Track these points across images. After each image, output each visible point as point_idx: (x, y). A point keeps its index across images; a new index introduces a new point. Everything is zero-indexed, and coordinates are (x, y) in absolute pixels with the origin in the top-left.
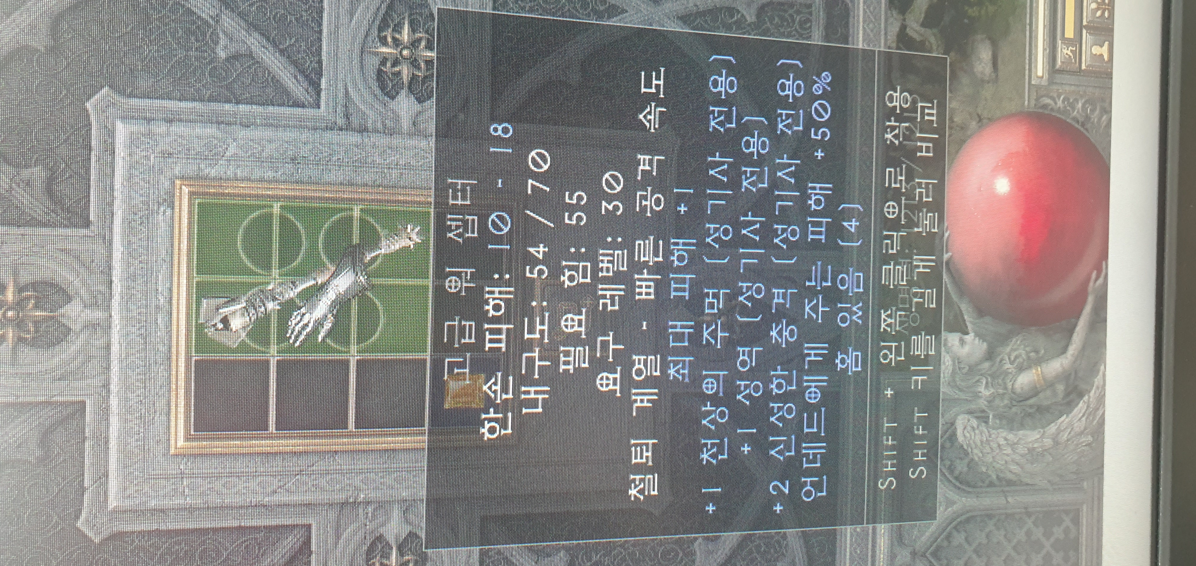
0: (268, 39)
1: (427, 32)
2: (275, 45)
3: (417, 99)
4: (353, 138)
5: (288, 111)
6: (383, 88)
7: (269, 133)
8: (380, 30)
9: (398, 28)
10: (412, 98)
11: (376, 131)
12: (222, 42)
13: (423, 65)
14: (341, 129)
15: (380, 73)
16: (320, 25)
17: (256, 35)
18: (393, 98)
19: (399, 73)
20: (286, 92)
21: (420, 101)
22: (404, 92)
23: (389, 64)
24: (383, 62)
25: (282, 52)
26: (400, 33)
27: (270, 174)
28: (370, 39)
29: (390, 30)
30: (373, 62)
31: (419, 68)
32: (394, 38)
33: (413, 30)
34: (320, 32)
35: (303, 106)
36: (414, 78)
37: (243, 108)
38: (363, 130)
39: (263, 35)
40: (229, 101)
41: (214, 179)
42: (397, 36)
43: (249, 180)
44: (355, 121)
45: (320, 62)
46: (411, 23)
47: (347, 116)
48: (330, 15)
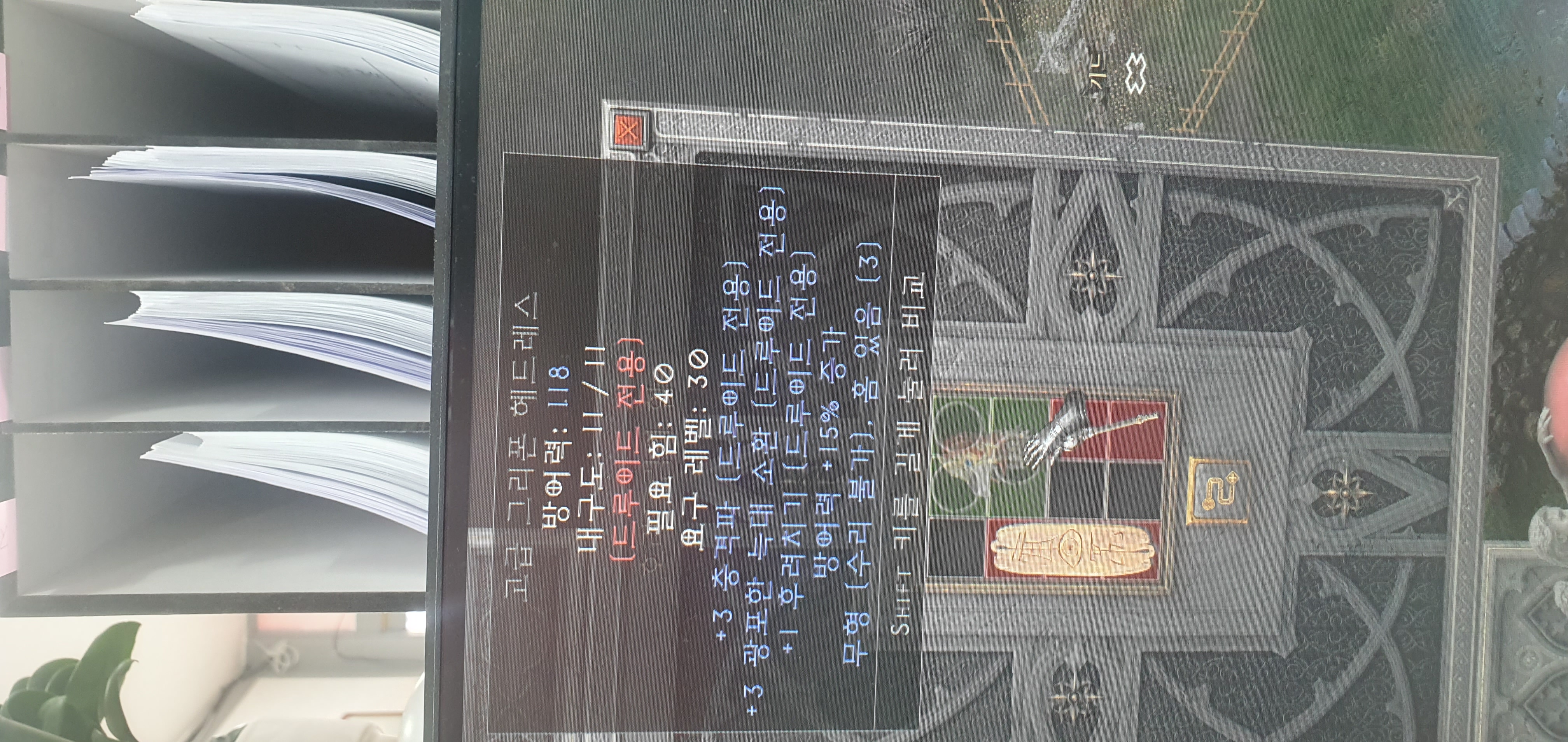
0: (988, 270)
1: (1109, 258)
2: (993, 274)
3: (1099, 312)
4: (1051, 345)
5: (1001, 325)
6: (1073, 304)
7: (987, 344)
8: (1073, 258)
9: (1086, 256)
10: (1096, 312)
11: (1066, 339)
12: (955, 273)
13: (1105, 285)
14: (1041, 339)
15: (1072, 294)
16: (1027, 256)
17: (980, 266)
18: (1081, 312)
19: (1086, 292)
20: (1001, 311)
21: (1102, 314)
22: (1090, 308)
23: (1079, 286)
24: (1074, 285)
25: (998, 279)
26: (1088, 260)
27: (988, 375)
28: (1065, 265)
29: (1080, 258)
30: (1066, 285)
31: (1102, 288)
32: (1083, 264)
33: (1098, 257)
34: (1028, 262)
35: (1013, 321)
36: (1098, 295)
37: (968, 324)
38: (1058, 339)
39: (985, 267)
40: (959, 319)
41: (947, 380)
42: (1086, 263)
43: (973, 380)
44: (1052, 331)
45: (1027, 287)
46: (1097, 251)
47: (1046, 328)
48: (1035, 246)
